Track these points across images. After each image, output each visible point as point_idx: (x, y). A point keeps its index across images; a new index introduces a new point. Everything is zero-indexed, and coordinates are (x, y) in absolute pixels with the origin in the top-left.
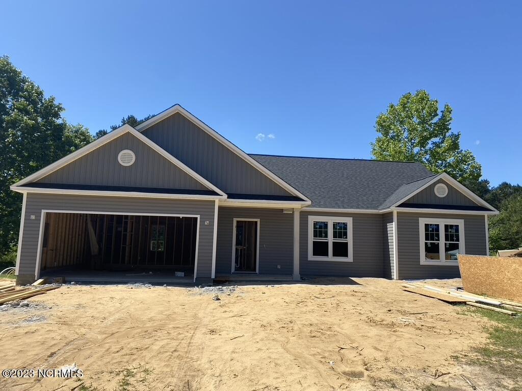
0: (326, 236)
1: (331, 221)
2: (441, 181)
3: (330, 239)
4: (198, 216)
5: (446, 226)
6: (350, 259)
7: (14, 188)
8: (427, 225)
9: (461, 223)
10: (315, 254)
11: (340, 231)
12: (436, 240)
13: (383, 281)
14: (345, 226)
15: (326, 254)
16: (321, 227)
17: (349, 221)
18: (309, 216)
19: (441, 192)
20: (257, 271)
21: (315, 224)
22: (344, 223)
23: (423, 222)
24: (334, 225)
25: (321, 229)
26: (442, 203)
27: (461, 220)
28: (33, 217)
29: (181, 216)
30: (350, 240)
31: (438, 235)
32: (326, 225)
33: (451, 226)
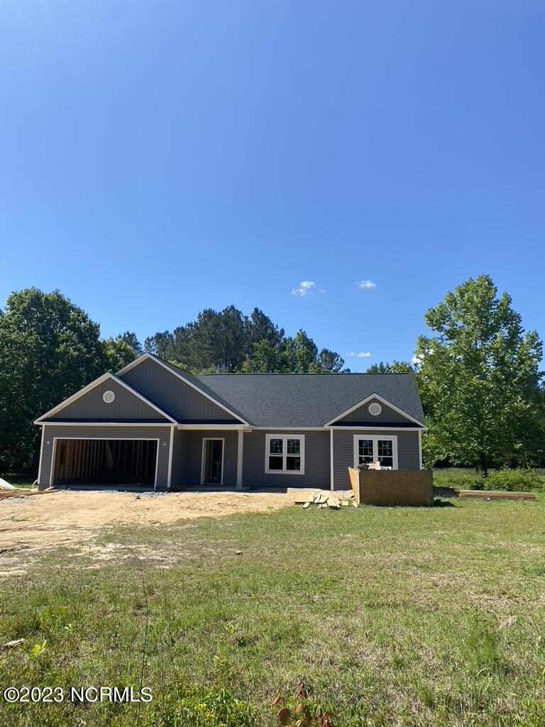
0: (281, 452)
1: (285, 438)
2: (374, 400)
3: (285, 455)
4: (158, 440)
5: (380, 442)
6: (302, 471)
7: (36, 422)
8: (361, 442)
9: (394, 439)
10: (271, 467)
11: (294, 446)
12: (370, 455)
13: (328, 492)
14: (298, 442)
15: (281, 468)
16: (277, 444)
17: (302, 438)
18: (267, 435)
19: (375, 410)
20: (222, 483)
21: (272, 441)
22: (297, 440)
23: (357, 438)
24: (288, 442)
25: (276, 445)
26: (376, 421)
27: (394, 436)
28: (48, 443)
29: (148, 439)
30: (302, 455)
31: (371, 450)
32: (281, 442)
33: (385, 442)
